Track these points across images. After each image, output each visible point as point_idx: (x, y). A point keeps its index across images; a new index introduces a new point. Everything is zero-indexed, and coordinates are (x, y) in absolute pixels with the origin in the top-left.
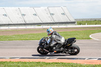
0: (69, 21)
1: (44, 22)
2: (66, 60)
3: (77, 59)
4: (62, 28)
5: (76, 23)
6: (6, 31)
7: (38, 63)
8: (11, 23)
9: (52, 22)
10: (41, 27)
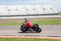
0: (55, 13)
1: (39, 14)
2: (52, 37)
3: (59, 37)
4: (50, 18)
5: (59, 14)
6: (17, 19)
7: (35, 39)
8: (20, 15)
9: (44, 14)
10: (38, 17)
